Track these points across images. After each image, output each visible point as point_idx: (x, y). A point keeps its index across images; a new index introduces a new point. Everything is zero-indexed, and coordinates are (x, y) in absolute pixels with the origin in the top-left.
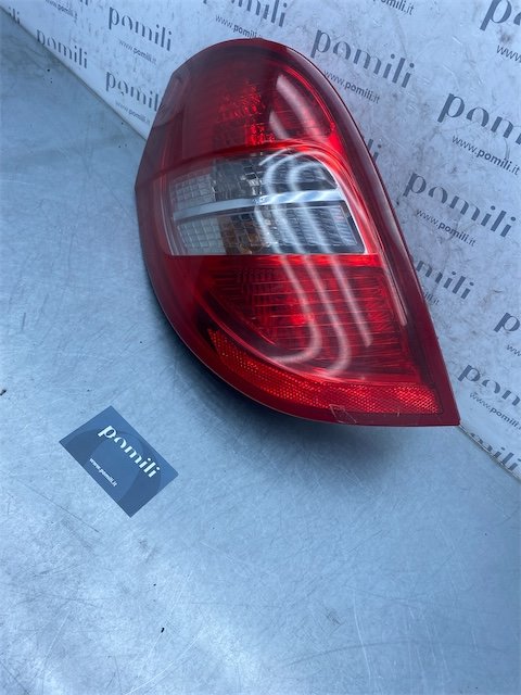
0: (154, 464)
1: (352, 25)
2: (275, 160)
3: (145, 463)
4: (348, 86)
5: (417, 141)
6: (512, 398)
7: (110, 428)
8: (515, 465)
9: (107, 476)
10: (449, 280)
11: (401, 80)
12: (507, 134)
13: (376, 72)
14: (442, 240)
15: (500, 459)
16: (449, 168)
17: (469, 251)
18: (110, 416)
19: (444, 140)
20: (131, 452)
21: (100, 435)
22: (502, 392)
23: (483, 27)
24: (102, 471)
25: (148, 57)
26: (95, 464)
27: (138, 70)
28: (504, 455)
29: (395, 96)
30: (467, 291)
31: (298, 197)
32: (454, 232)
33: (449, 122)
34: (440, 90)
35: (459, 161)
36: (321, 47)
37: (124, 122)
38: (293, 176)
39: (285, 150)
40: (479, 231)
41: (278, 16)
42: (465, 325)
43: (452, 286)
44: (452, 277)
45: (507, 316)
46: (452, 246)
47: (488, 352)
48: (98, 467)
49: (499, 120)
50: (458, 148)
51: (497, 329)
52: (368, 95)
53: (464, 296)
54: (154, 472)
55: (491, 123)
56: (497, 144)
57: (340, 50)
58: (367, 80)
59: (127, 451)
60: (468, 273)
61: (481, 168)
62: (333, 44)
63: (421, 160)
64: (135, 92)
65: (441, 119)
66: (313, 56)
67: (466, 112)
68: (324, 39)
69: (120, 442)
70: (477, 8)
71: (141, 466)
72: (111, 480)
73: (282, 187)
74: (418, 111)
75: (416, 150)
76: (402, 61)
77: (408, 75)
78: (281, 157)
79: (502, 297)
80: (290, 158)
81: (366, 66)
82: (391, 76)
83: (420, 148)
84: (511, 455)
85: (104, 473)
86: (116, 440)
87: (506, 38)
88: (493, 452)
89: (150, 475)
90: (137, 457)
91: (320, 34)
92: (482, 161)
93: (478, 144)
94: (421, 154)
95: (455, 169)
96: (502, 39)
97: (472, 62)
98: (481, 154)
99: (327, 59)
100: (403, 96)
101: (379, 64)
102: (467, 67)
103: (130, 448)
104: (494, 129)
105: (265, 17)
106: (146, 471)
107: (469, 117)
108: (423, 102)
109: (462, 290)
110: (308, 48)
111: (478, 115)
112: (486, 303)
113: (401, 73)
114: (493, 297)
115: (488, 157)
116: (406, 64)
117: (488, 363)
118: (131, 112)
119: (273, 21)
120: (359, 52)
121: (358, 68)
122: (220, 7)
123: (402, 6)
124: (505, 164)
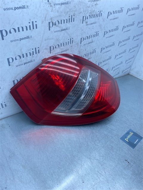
1: (58, 40)
11: (71, 43)
12: (91, 37)
13: (66, 45)
16: (84, 50)
19: (83, 46)
21: (128, 141)
23: (83, 23)
26: (135, 143)
29: (71, 46)
33: (82, 43)
34: (79, 39)
35: (86, 48)
36: (52, 50)
49: (89, 36)
50: (85, 46)
52: (66, 50)
56: (90, 40)
57: (57, 47)
58: (65, 48)
61: (89, 46)
62: (54, 47)
67: (84, 39)
68: (52, 48)
69: (128, 138)
70: (81, 20)
72: (137, 140)
74: (76, 45)
81: (64, 45)
87: (87, 22)
91: (50, 47)
98: (89, 43)
99: (54, 51)
100: (73, 45)
101: (66, 43)
102: (82, 31)
104: (89, 38)
105: (33, 54)
108: (77, 43)
110: (49, 52)
111: (86, 38)
113: (71, 41)
116: (72, 39)
120: (61, 44)
121: (62, 47)
122: (16, 62)
123: (67, 29)
124: (92, 42)
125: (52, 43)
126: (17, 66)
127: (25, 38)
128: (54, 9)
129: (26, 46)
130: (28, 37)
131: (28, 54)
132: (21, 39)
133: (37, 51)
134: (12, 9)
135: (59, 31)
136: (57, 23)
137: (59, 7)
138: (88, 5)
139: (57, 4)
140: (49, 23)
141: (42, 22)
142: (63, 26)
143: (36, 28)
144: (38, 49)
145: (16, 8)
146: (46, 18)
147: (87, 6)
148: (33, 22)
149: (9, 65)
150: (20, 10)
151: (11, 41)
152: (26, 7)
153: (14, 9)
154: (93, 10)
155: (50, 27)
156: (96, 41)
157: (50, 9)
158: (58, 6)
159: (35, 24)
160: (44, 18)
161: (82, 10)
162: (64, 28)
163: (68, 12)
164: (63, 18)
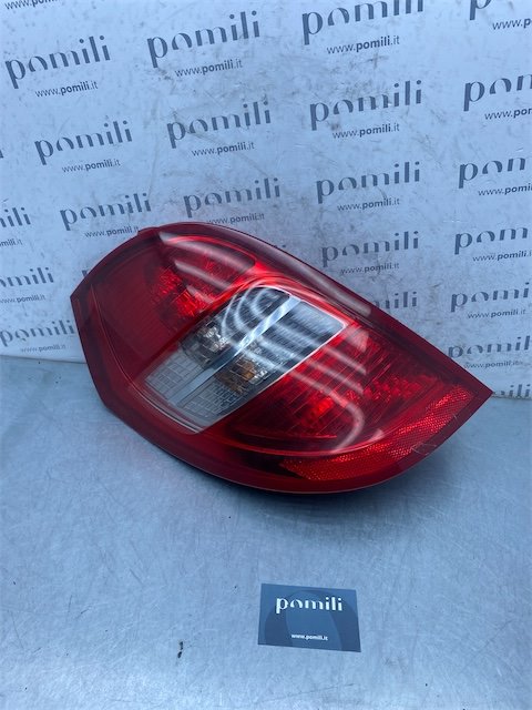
0: (333, 599)
1: (210, 179)
2: (234, 307)
3: (327, 604)
4: (233, 220)
5: (311, 226)
6: (494, 348)
7: (279, 601)
8: (528, 391)
9: (315, 637)
10: (397, 301)
11: (273, 192)
12: (375, 183)
13: (250, 198)
14: (373, 278)
15: (515, 394)
16: (347, 228)
17: (398, 273)
18: (270, 592)
20: (310, 604)
21: (278, 612)
22: (485, 349)
23: (314, 128)
24: (308, 637)
25: (36, 298)
26: (298, 636)
27: (30, 313)
28: (515, 390)
29: (275, 206)
30: (414, 299)
31: (268, 322)
32: (379, 268)
33: (328, 200)
34: (308, 184)
35: (351, 220)
36: (194, 206)
37: (40, 360)
38: (255, 310)
39: (235, 296)
40: (397, 256)
41: (143, 205)
42: (428, 323)
43: (401, 304)
44: (397, 297)
45: (454, 297)
46: (384, 278)
47: (457, 329)
48: (303, 637)
49: (364, 178)
50: (345, 212)
51: (453, 310)
52: (253, 217)
53: (414, 304)
54: (340, 605)
55: (359, 183)
56: (373, 193)
57: (210, 200)
58: (245, 208)
59: (307, 606)
60: (407, 287)
61: (370, 215)
62: (202, 200)
63: (323, 236)
64: (37, 331)
65: (320, 201)
66: (190, 216)
67: (336, 186)
68: (193, 201)
69: (296, 603)
70: (302, 119)
71: (328, 608)
72: (320, 638)
73: (253, 323)
74: (300, 206)
75: (314, 232)
76: (266, 181)
77: (277, 188)
78: (236, 303)
79: (442, 286)
80: (243, 299)
81: (239, 199)
82: (263, 195)
83: (318, 229)
84: (520, 386)
85: (311, 637)
86: (292, 605)
87: (335, 127)
88: (507, 394)
89: (340, 609)
90: (318, 605)
91: (187, 199)
92: (368, 210)
93: (359, 202)
94: (320, 232)
95: (352, 227)
96: (333, 128)
97: (320, 154)
98: (365, 206)
99: (204, 211)
100: (281, 203)
101: (249, 192)
102: (318, 158)
103: (307, 602)
104: (364, 185)
105: (131, 211)
106: (334, 608)
107: (341, 187)
108: (299, 197)
109: (410, 301)
110: (183, 213)
111: (346, 183)
112: (433, 298)
113: (270, 188)
114: (436, 291)
115: (372, 205)
116: (271, 181)
117: (462, 336)
118: (41, 349)
119: (140, 210)
120: (227, 194)
121: (234, 203)
122: (85, 225)
123: (242, 147)
124: (387, 202)
125: (189, 187)
126: (88, 235)
127: (100, 165)
128: (179, 85)
129: (107, 187)
130: (108, 163)
131: (117, 209)
132: (88, 167)
133: (142, 204)
134: (55, 92)
135: (211, 151)
136: (198, 127)
137: (197, 81)
138: (330, 66)
139: (188, 72)
140: (170, 127)
141: (146, 124)
142: (226, 136)
143: (129, 139)
144: (145, 199)
145: (64, 91)
146: (158, 112)
147: (326, 70)
148: (116, 124)
149: (68, 229)
150: (77, 93)
151: (65, 170)
152: (91, 86)
153: (59, 91)
154: (363, 78)
155: (173, 139)
156: (411, 201)
157: (165, 86)
158: (192, 77)
159: (122, 128)
160: (149, 114)
161: (300, 83)
162: (228, 144)
163: (235, 93)
164: (219, 113)
